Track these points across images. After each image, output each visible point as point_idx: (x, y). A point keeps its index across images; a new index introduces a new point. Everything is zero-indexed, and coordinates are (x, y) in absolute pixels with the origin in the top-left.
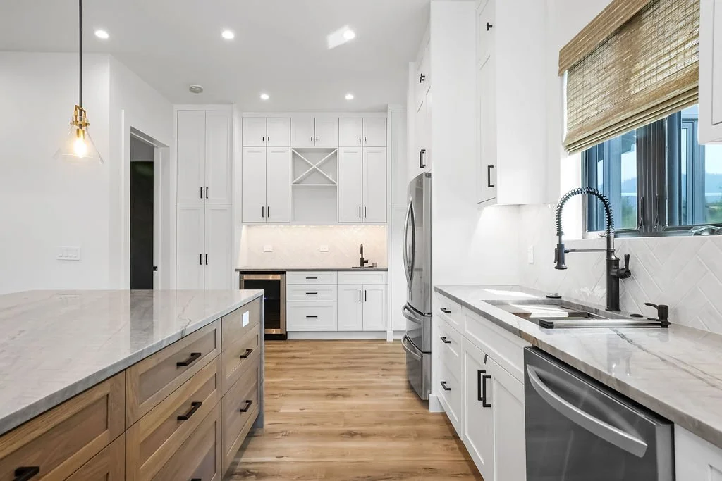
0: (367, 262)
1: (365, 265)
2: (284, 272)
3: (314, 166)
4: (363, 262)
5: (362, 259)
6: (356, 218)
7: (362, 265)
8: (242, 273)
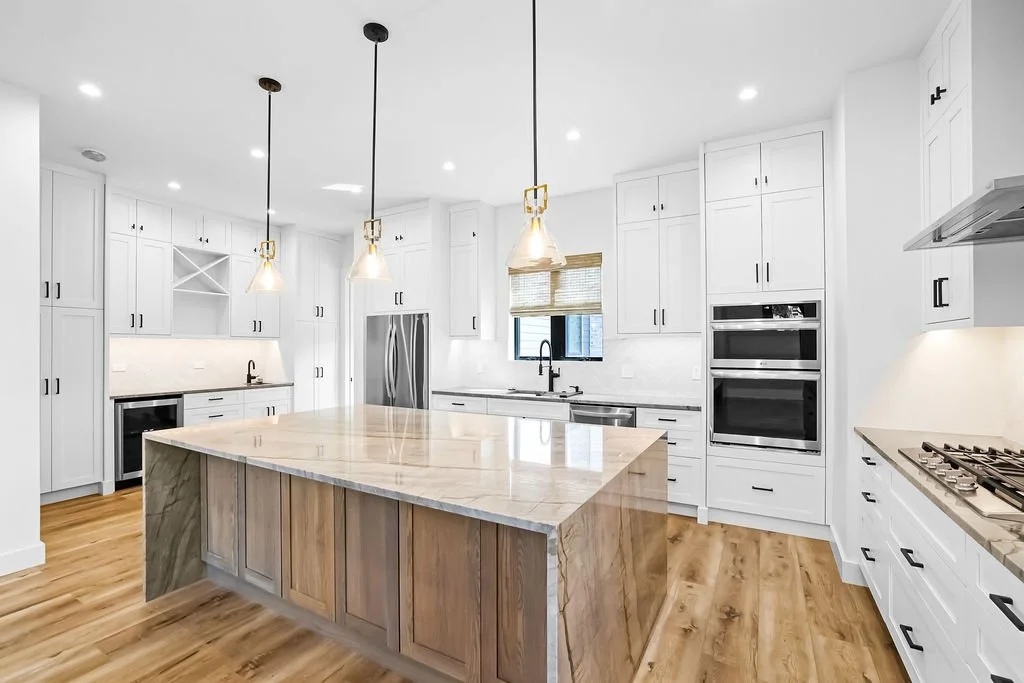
0: (254, 378)
1: (253, 381)
2: (179, 396)
3: (202, 270)
4: (250, 378)
5: (249, 376)
6: (251, 333)
7: (249, 381)
8: (118, 401)
